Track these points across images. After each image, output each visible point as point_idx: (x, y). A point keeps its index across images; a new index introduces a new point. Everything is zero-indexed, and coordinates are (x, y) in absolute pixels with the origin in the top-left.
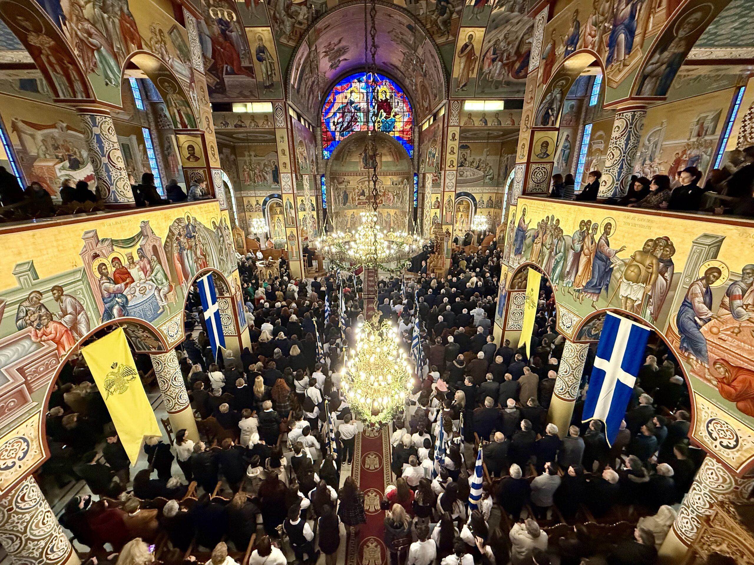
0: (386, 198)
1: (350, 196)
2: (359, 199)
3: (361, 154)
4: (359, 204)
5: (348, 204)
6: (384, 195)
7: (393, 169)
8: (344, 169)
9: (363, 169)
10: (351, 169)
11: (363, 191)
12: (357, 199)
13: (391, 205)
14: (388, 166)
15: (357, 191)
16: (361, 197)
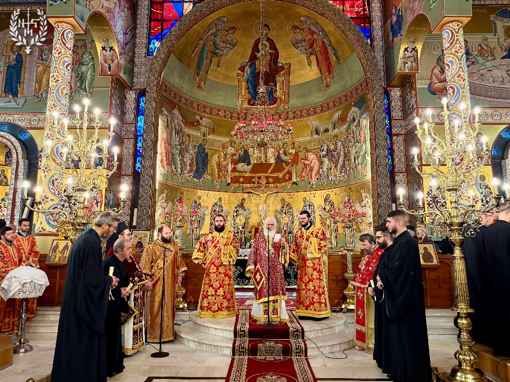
0: (300, 166)
1: (214, 160)
2: (234, 170)
3: (242, 69)
4: (235, 180)
5: (207, 177)
6: (295, 161)
7: (317, 98)
8: (201, 96)
9: (246, 105)
10: (218, 100)
11: (246, 152)
12: (230, 167)
13: (314, 181)
14: (304, 95)
15: (231, 150)
16: (241, 166)
